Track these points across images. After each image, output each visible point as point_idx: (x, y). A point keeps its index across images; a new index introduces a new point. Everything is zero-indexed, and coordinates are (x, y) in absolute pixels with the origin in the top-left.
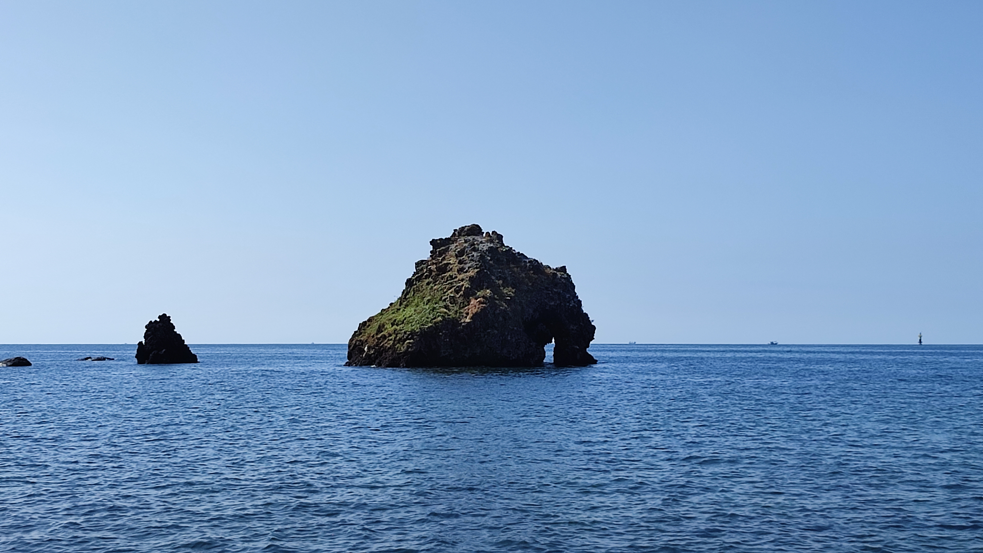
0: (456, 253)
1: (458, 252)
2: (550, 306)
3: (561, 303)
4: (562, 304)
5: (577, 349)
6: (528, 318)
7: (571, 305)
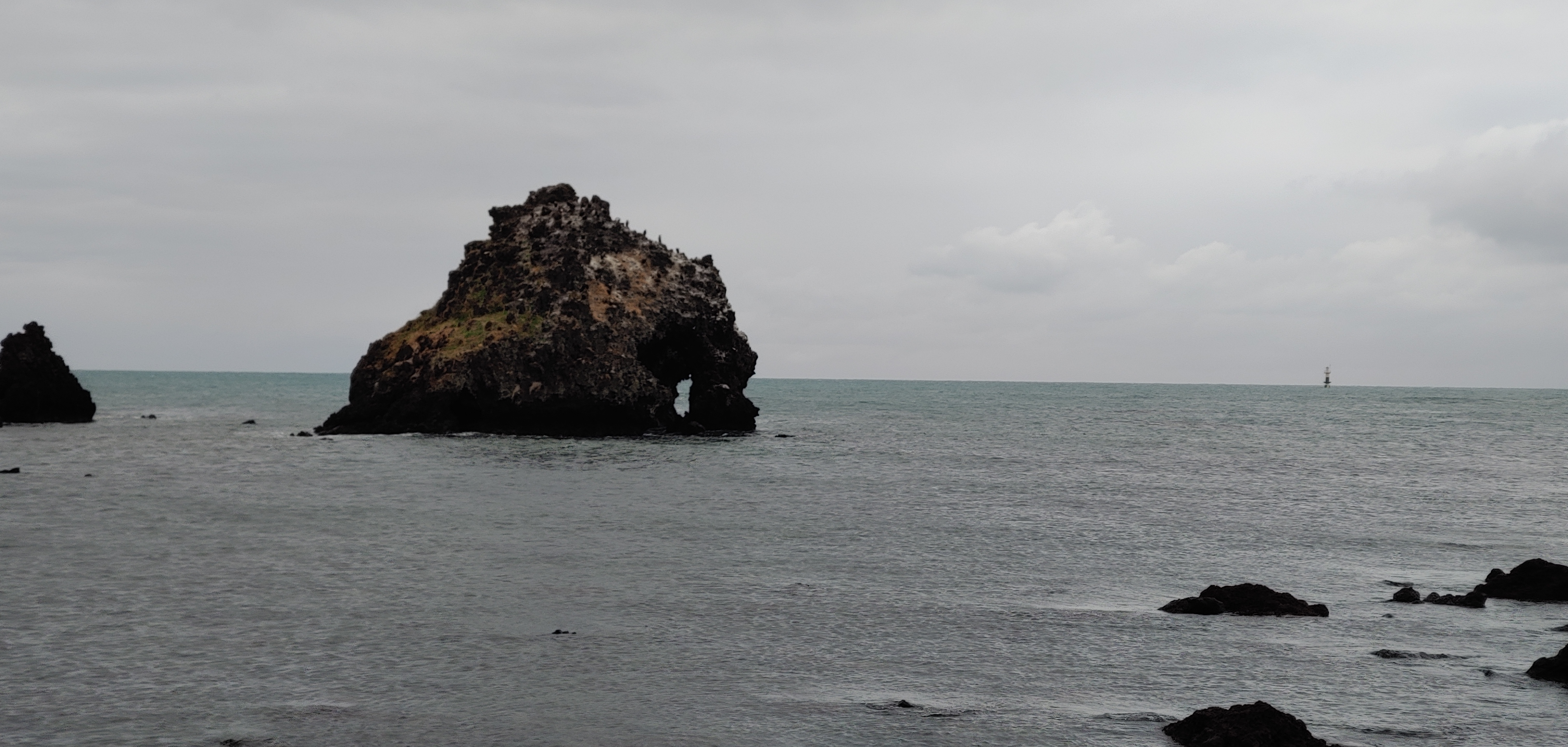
0: (531, 230)
1: (534, 228)
2: (684, 319)
3: (702, 314)
4: (704, 317)
5: (726, 389)
6: (646, 338)
7: (718, 319)
